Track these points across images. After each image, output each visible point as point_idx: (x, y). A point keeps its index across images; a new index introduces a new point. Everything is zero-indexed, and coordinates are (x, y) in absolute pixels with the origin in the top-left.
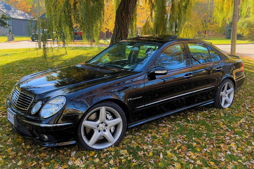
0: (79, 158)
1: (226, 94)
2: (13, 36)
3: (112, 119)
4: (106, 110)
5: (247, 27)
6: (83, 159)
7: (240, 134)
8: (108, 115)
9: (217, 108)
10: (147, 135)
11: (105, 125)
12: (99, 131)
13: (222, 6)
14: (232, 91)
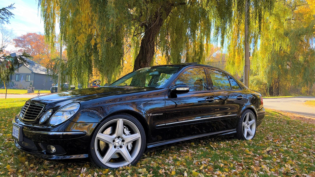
0: (90, 174)
1: (249, 126)
2: (33, 88)
3: (130, 135)
4: (124, 124)
5: (257, 84)
6: (95, 175)
7: (270, 159)
8: (125, 130)
9: (239, 139)
10: (168, 158)
11: (121, 140)
12: (115, 147)
13: (233, 60)
14: (254, 123)
